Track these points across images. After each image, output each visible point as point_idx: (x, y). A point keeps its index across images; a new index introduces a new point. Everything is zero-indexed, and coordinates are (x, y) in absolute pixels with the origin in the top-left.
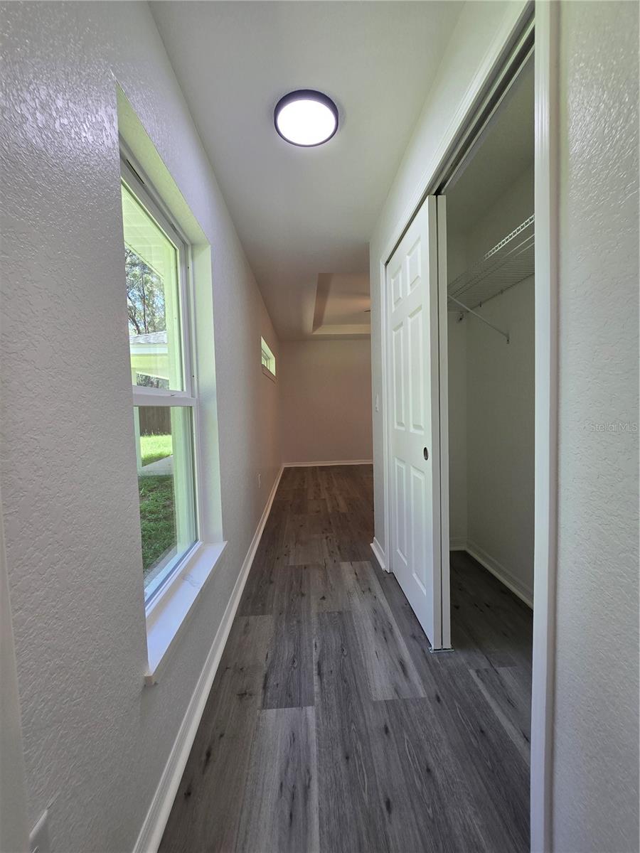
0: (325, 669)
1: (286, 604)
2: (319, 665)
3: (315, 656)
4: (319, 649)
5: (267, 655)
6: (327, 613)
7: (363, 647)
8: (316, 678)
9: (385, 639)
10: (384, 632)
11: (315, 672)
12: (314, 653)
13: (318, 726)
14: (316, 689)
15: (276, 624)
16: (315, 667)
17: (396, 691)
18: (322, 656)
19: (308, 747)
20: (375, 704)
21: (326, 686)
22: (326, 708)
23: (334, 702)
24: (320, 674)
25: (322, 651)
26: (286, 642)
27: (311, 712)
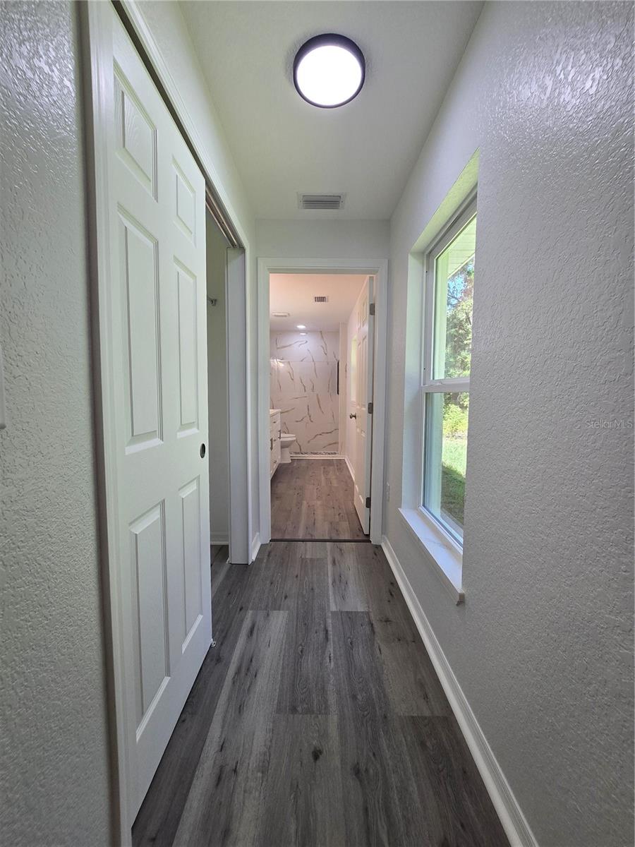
0: (322, 635)
1: (384, 743)
2: (327, 638)
3: (330, 648)
4: (327, 654)
5: (380, 651)
6: (313, 712)
7: (280, 653)
8: (330, 629)
9: (251, 660)
10: (248, 669)
11: (330, 633)
12: (332, 650)
13: (329, 601)
14: (329, 621)
15: (385, 696)
16: (331, 637)
17: (268, 615)
18: (324, 647)
19: (334, 593)
20: (288, 609)
21: (322, 622)
22: (323, 609)
23: (316, 613)
24: (327, 631)
25: (323, 653)
26: (365, 668)
27: (333, 608)
